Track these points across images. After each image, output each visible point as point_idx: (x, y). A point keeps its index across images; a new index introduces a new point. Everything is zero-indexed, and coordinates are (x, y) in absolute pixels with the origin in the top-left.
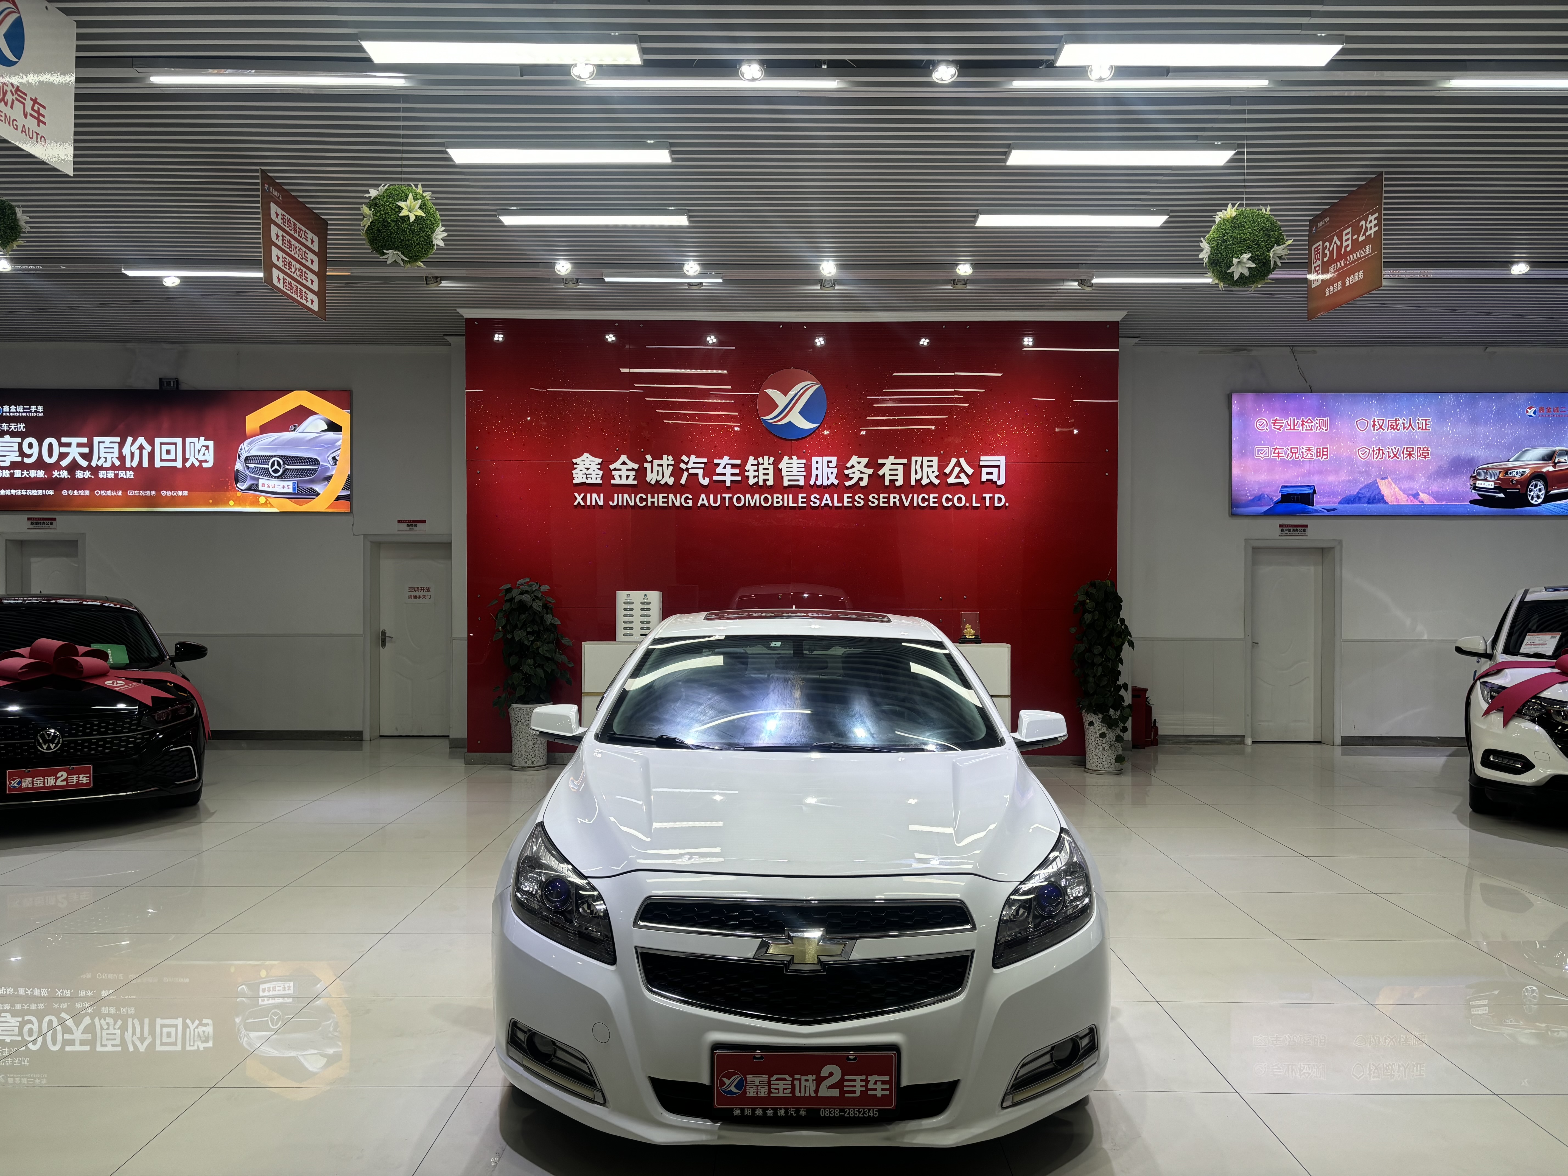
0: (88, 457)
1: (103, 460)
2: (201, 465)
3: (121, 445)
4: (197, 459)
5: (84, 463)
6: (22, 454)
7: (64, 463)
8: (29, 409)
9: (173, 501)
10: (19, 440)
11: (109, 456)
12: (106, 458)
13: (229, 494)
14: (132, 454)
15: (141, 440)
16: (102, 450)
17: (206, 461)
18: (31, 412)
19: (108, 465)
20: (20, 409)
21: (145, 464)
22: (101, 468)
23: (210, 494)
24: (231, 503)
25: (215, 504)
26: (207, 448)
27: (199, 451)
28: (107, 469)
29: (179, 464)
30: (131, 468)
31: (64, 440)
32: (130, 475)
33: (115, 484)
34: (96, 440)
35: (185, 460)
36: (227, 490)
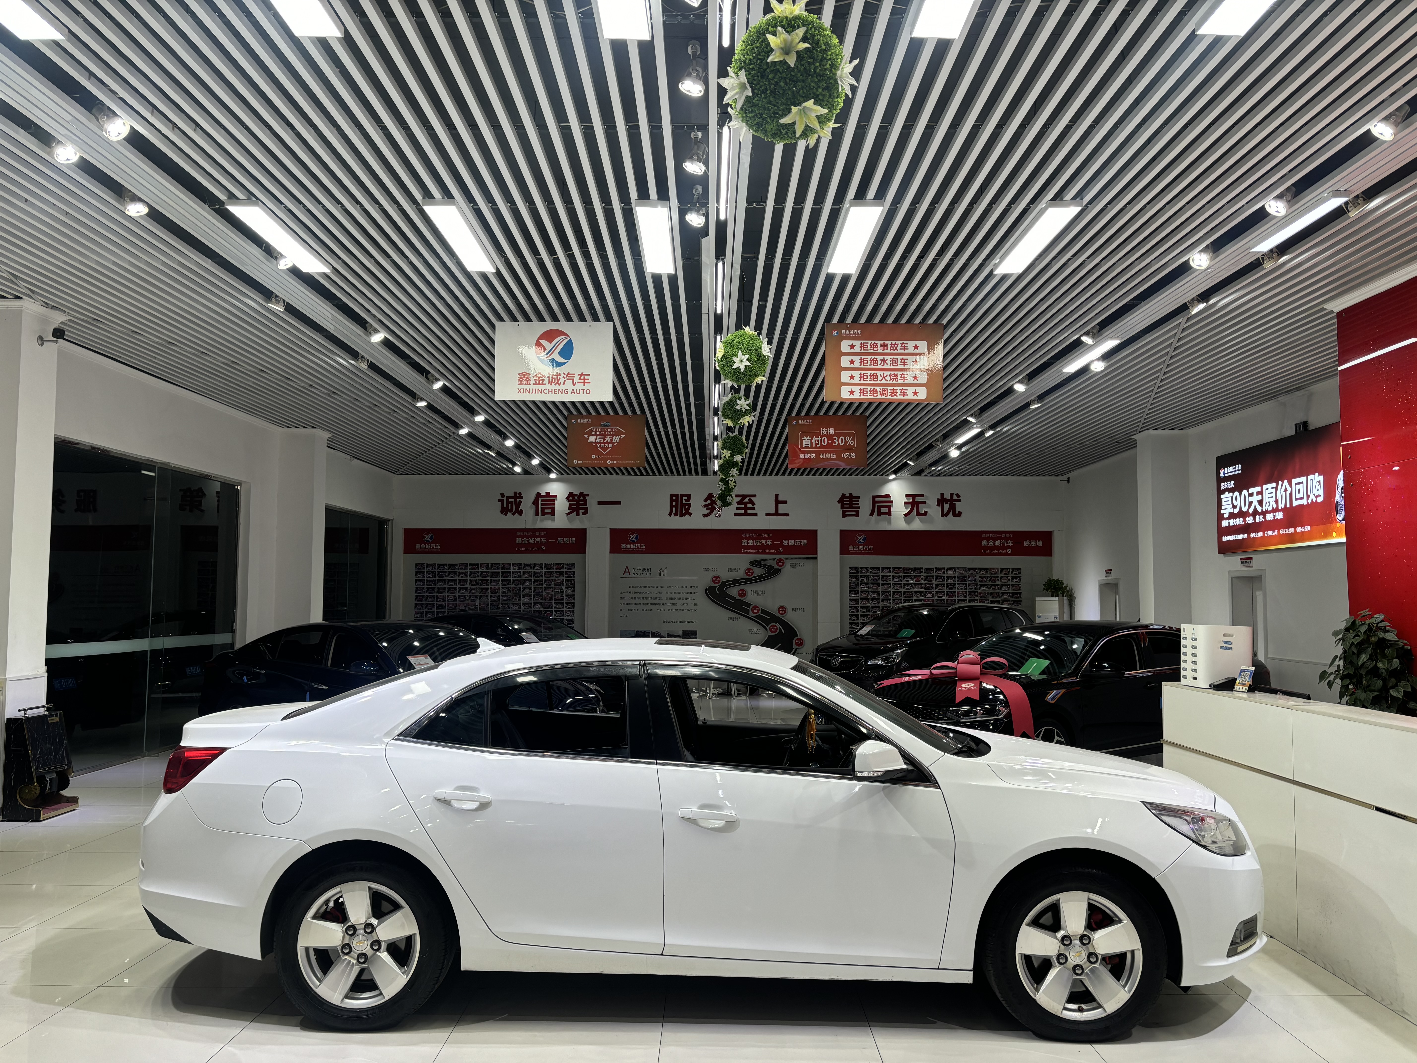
0: (1261, 502)
1: (1268, 504)
2: (1316, 500)
3: (1276, 488)
4: (1314, 494)
5: (1259, 509)
6: (1234, 507)
7: (1251, 511)
8: (1235, 468)
9: (1303, 536)
10: (1231, 494)
11: (1270, 500)
12: (1269, 502)
13: (1333, 526)
14: (1282, 496)
15: (1286, 482)
16: (1268, 496)
17: (1319, 496)
18: (1236, 471)
19: (1270, 509)
20: (1231, 469)
21: (1288, 506)
22: (1267, 512)
23: (1321, 527)
24: (1334, 534)
25: (1325, 537)
26: (1319, 482)
27: (1315, 486)
28: (1270, 512)
29: (1304, 502)
30: (1281, 510)
31: (1251, 490)
32: (1280, 515)
33: (1275, 524)
34: (1265, 487)
35: (1308, 496)
36: (1331, 522)
